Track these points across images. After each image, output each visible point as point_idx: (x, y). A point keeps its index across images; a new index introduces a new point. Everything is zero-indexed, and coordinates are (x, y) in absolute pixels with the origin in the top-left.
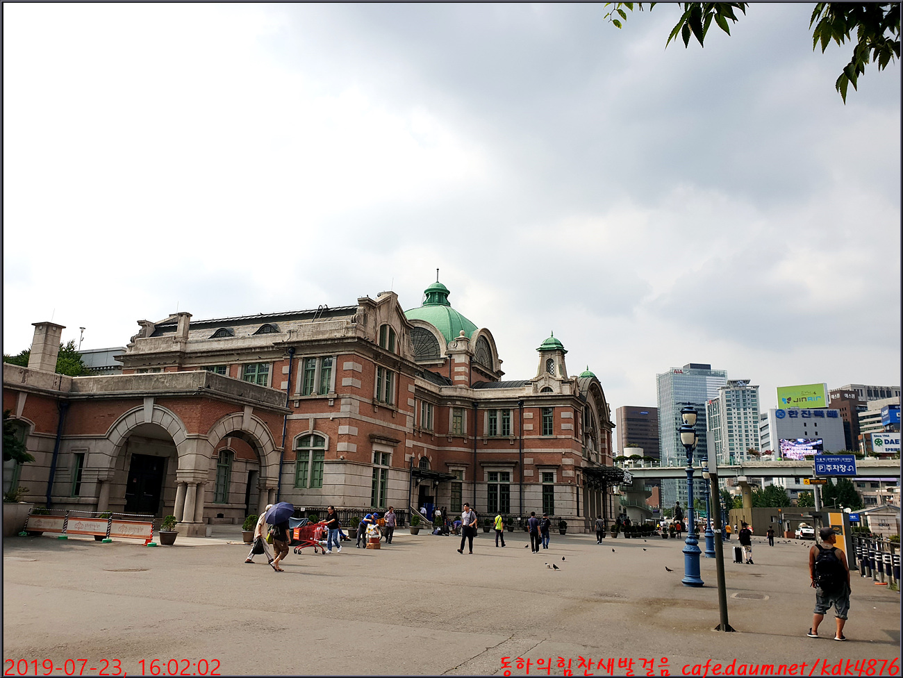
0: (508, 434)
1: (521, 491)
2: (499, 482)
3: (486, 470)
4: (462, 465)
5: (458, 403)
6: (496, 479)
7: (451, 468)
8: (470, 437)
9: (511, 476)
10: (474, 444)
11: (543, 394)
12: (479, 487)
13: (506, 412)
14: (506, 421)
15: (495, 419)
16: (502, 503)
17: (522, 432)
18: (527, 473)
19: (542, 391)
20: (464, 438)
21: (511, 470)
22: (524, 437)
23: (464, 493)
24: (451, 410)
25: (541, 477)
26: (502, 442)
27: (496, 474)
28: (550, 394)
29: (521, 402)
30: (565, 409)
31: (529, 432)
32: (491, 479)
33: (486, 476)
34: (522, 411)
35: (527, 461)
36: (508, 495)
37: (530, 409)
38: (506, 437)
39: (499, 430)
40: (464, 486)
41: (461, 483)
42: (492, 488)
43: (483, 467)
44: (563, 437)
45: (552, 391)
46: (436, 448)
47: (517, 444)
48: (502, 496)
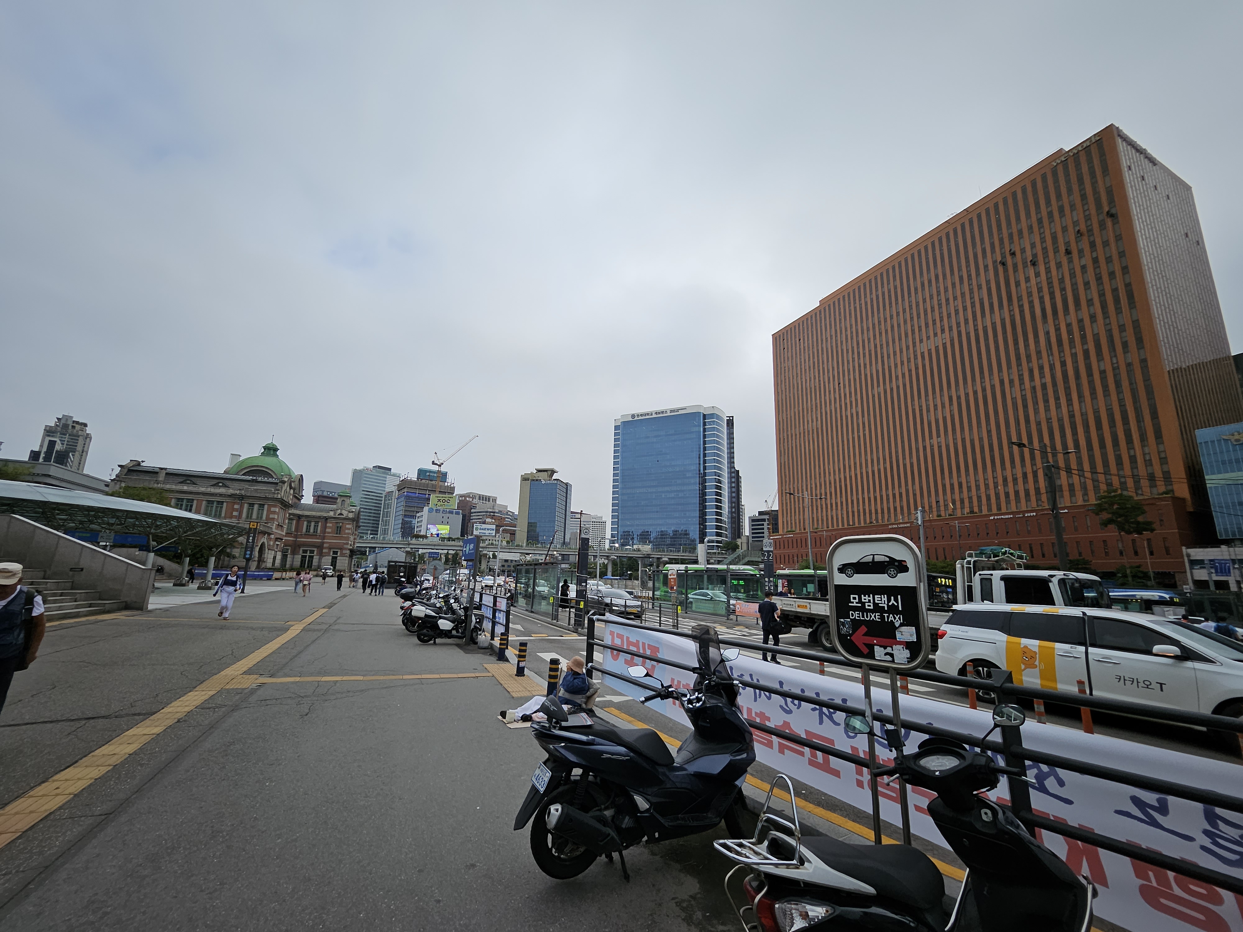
1: (320, 559)
2: (308, 554)
3: (301, 549)
4: (289, 546)
5: (291, 516)
6: (306, 553)
8: (295, 533)
9: (315, 552)
10: (296, 536)
12: (296, 556)
13: (317, 523)
14: (316, 526)
15: (310, 525)
16: (308, 564)
17: (325, 532)
18: (324, 551)
19: (338, 515)
20: (292, 534)
21: (315, 549)
23: (289, 559)
25: (332, 553)
27: (307, 550)
28: (342, 517)
29: (326, 519)
30: (349, 524)
31: (329, 533)
33: (301, 552)
34: (326, 523)
35: (325, 545)
37: (330, 523)
39: (312, 530)
40: (289, 556)
42: (304, 557)
43: (300, 547)
44: (346, 536)
45: (343, 515)
48: (309, 561)
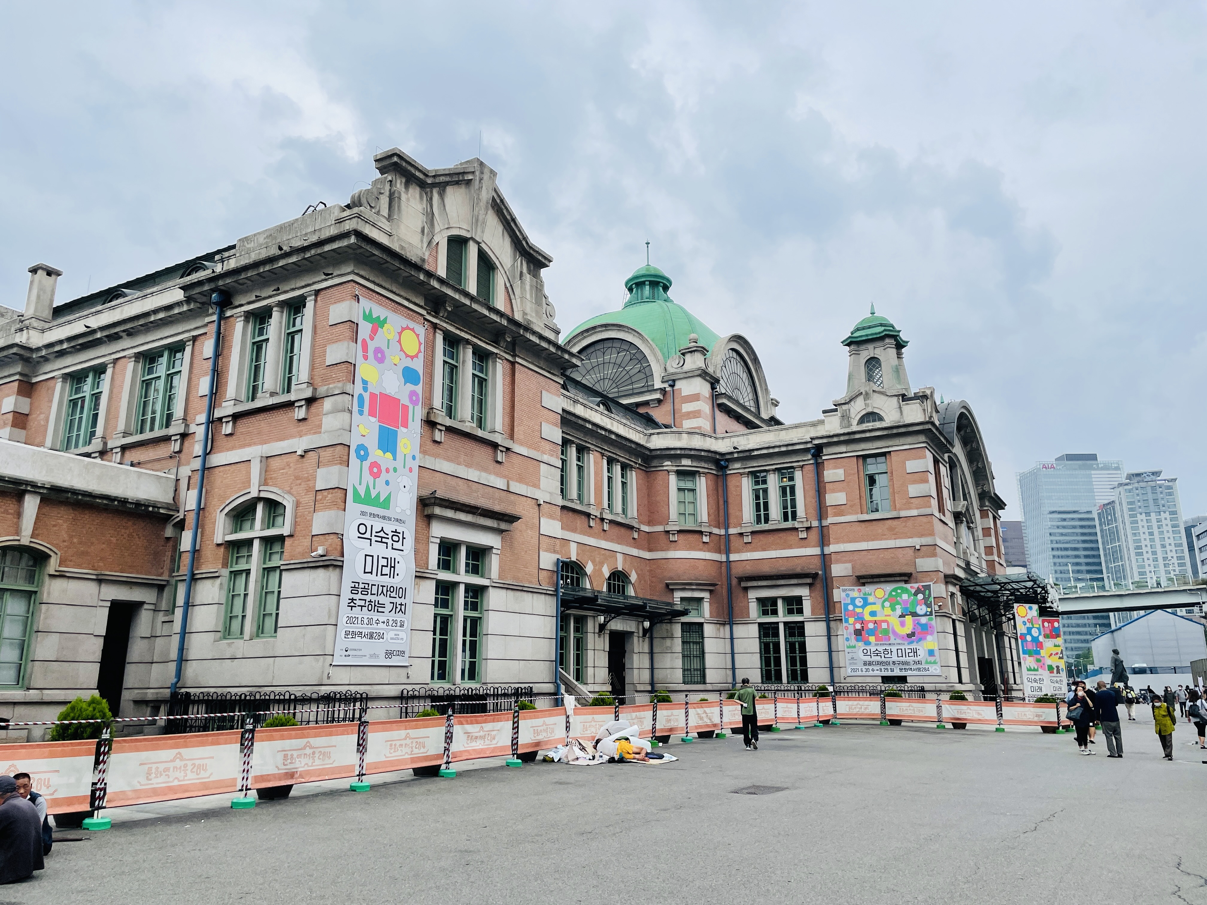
0: (794, 517)
1: (830, 634)
2: (782, 617)
3: (753, 595)
4: (701, 586)
5: (686, 462)
6: (775, 612)
7: (678, 595)
8: (716, 531)
9: (807, 606)
10: (724, 544)
11: (864, 427)
12: (739, 631)
13: (786, 473)
14: (788, 492)
15: (765, 491)
16: (792, 661)
17: (822, 510)
18: (839, 594)
19: (861, 421)
20: (701, 533)
22: (830, 520)
23: (710, 645)
24: (673, 478)
26: (782, 535)
27: (773, 601)
28: (878, 424)
29: (817, 449)
30: (914, 453)
31: (839, 509)
32: (765, 613)
33: (754, 609)
34: (819, 467)
35: (837, 570)
36: (803, 645)
37: (837, 462)
38: (789, 524)
39: (775, 511)
40: (708, 630)
41: (701, 625)
42: (768, 632)
43: (746, 589)
44: (914, 512)
45: (881, 419)
46: (647, 555)
47: (814, 536)
